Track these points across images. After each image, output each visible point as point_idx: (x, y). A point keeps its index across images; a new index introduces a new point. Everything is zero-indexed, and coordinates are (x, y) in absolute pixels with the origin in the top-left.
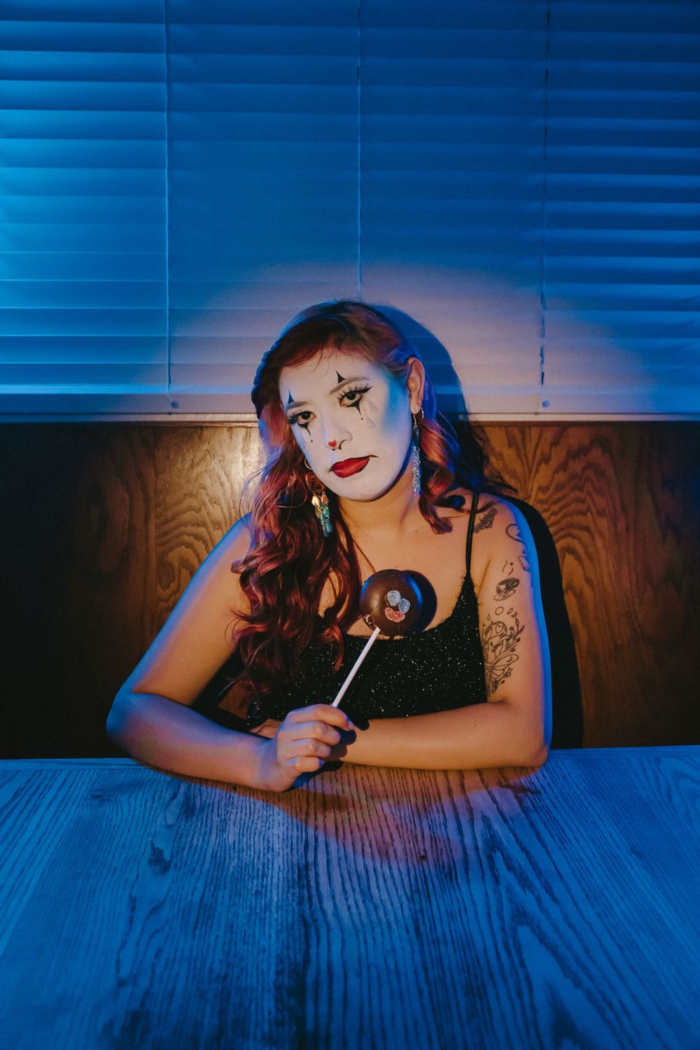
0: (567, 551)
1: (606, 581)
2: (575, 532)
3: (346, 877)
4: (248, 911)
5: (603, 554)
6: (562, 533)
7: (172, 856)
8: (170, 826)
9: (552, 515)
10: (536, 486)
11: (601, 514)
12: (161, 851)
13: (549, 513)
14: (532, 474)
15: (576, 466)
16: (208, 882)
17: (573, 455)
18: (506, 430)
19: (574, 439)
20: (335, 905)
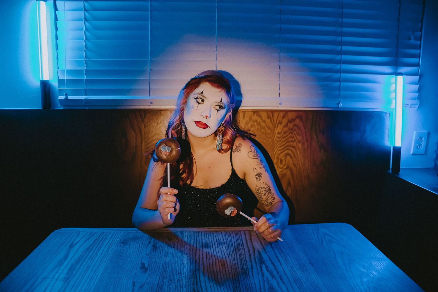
0: (288, 155)
1: (300, 165)
2: (290, 148)
3: (210, 274)
4: (175, 287)
5: (299, 156)
6: (286, 148)
7: (148, 266)
8: (147, 254)
9: (282, 142)
10: (277, 133)
11: (299, 142)
12: (144, 264)
13: (281, 141)
14: (276, 128)
15: (291, 125)
16: (161, 276)
17: (290, 121)
18: (267, 112)
19: (290, 116)
20: (206, 285)
